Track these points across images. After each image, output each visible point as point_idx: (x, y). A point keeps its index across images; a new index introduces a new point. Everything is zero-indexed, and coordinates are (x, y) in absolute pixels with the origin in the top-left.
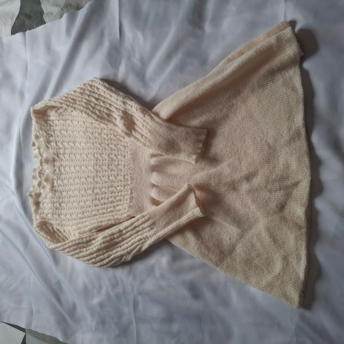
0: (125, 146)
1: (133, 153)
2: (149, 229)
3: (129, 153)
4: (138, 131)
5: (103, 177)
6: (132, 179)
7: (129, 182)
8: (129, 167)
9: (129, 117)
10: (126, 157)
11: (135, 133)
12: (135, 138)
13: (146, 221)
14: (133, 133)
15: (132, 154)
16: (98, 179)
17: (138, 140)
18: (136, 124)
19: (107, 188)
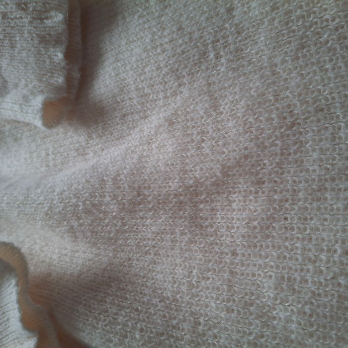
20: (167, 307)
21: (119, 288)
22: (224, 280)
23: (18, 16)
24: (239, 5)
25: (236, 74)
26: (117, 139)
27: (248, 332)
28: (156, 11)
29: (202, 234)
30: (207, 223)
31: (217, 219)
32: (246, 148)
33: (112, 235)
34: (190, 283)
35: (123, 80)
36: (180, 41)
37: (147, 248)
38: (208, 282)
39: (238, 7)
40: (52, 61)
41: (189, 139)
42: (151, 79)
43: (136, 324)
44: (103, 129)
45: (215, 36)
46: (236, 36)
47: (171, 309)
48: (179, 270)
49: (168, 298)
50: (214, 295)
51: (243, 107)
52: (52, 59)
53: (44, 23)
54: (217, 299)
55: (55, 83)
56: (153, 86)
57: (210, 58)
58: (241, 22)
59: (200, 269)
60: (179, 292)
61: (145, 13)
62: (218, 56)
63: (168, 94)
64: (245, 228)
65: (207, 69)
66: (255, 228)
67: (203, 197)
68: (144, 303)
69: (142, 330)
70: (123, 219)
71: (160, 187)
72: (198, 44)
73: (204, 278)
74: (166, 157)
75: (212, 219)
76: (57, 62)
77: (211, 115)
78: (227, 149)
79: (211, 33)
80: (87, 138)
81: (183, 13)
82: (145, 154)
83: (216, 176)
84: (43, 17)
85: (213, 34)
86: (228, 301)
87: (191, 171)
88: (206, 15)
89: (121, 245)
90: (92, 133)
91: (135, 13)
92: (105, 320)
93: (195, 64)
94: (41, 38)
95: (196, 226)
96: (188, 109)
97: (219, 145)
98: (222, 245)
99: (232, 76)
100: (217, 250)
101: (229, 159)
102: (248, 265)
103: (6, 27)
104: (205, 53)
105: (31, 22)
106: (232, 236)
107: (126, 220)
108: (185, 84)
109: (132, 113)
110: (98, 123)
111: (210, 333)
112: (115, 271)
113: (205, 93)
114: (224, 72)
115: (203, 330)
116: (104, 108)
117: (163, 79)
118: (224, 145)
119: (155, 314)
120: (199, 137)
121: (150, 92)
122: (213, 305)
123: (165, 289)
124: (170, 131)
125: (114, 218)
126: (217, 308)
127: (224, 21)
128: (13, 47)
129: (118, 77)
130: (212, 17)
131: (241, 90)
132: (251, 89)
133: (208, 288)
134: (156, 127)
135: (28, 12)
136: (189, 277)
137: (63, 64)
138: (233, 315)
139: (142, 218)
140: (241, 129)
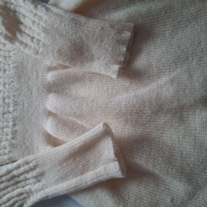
0: (5, 57)
1: (18, 66)
2: (34, 180)
3: (12, 66)
4: (25, 33)
6: (16, 104)
7: (11, 109)
8: (11, 86)
9: (11, 14)
10: (7, 72)
11: (21, 36)
12: (22, 43)
13: (32, 169)
14: (18, 35)
15: (16, 68)
17: (26, 45)
18: (22, 23)
20: (169, 149)
21: (148, 142)
22: (192, 139)
23: (109, 30)
24: (203, 42)
25: (199, 66)
26: (144, 85)
27: (201, 155)
28: (169, 39)
29: (183, 123)
30: (186, 119)
31: (190, 118)
32: (203, 94)
33: (145, 122)
34: (179, 140)
35: (150, 62)
36: (179, 52)
37: (160, 128)
38: (186, 140)
39: (203, 43)
40: (120, 51)
41: (180, 88)
42: (164, 64)
43: (159, 155)
44: (138, 81)
45: (193, 52)
46: (201, 53)
47: (171, 150)
48: (174, 136)
49: (169, 146)
50: (189, 144)
51: (202, 79)
52: (120, 50)
53: (121, 35)
54: (190, 145)
55: (119, 60)
56: (164, 66)
57: (190, 59)
58: (204, 48)
59: (182, 135)
60: (174, 144)
61: (163, 38)
62: (193, 59)
63: (171, 70)
64: (200, 121)
65: (188, 63)
66: (204, 121)
67: (186, 110)
68: (160, 148)
69: (161, 157)
70: (151, 116)
71: (169, 105)
72: (186, 54)
73: (184, 139)
74: (170, 94)
75: (187, 118)
76: (122, 51)
77: (189, 80)
78: (195, 93)
79: (191, 50)
80: (130, 83)
81: (180, 41)
82: (159, 92)
83: (192, 103)
84: (121, 32)
85: (192, 51)
86: (194, 146)
87: (182, 100)
88: (190, 43)
89: (147, 127)
90: (133, 82)
91: (158, 37)
92: (146, 154)
93: (184, 61)
94: (117, 40)
95: (181, 120)
96: (179, 77)
97: (192, 91)
98: (191, 127)
99: (198, 67)
100: (189, 129)
101: (197, 97)
102: (201, 134)
103: (102, 33)
104: (188, 57)
105: (115, 34)
106: (195, 124)
107: (152, 117)
108: (178, 67)
109: (153, 76)
110: (136, 78)
111: (187, 157)
112: (145, 137)
113: (187, 72)
114: (195, 65)
115: (185, 156)
116: (140, 72)
117: (170, 64)
118: (194, 91)
119: (165, 151)
120: (184, 87)
121: (163, 69)
122: (189, 147)
123: (168, 143)
124: (171, 84)
125: (148, 116)
126: (190, 148)
127: (197, 47)
128: (102, 41)
129: (148, 61)
130: (192, 45)
131: (201, 72)
132: (205, 72)
133: (186, 142)
134: (165, 82)
135: (114, 29)
136: (178, 138)
137: (125, 53)
138: (196, 150)
139: (159, 116)
140: (201, 86)
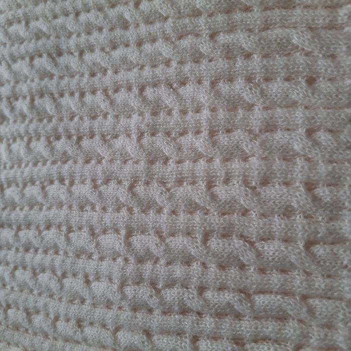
5: (180, 182)
16: (155, 192)
19: (199, 237)
